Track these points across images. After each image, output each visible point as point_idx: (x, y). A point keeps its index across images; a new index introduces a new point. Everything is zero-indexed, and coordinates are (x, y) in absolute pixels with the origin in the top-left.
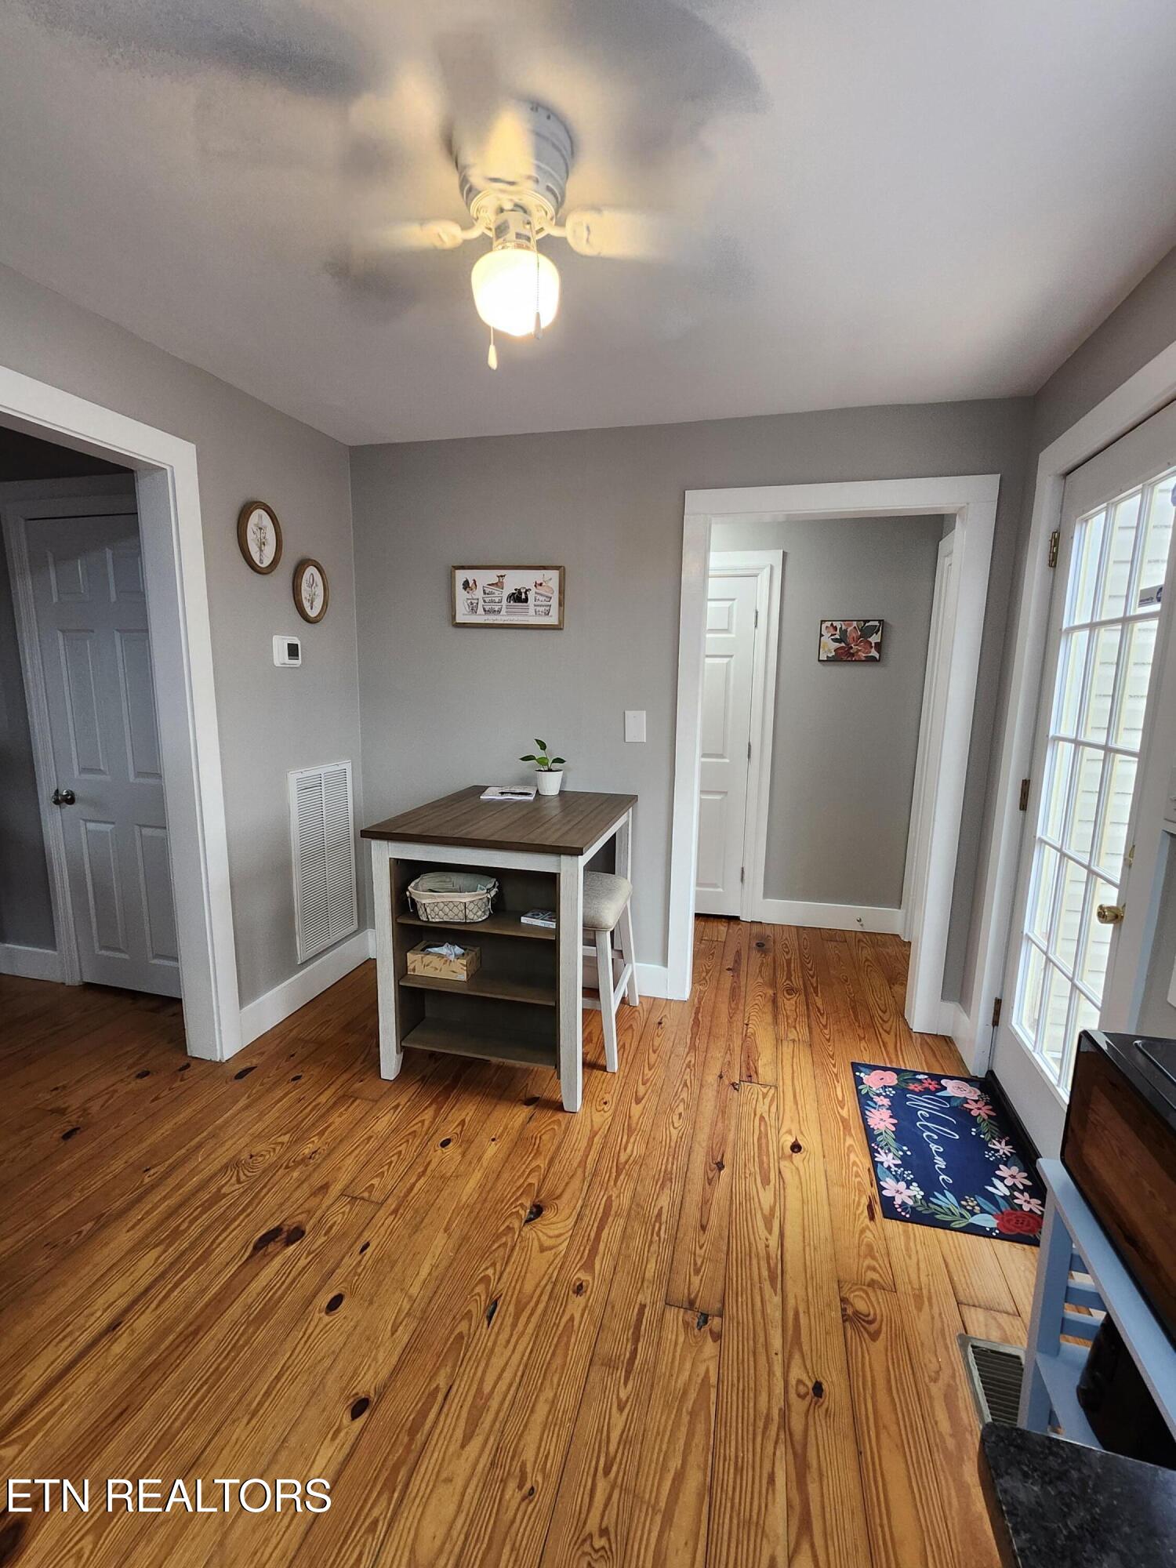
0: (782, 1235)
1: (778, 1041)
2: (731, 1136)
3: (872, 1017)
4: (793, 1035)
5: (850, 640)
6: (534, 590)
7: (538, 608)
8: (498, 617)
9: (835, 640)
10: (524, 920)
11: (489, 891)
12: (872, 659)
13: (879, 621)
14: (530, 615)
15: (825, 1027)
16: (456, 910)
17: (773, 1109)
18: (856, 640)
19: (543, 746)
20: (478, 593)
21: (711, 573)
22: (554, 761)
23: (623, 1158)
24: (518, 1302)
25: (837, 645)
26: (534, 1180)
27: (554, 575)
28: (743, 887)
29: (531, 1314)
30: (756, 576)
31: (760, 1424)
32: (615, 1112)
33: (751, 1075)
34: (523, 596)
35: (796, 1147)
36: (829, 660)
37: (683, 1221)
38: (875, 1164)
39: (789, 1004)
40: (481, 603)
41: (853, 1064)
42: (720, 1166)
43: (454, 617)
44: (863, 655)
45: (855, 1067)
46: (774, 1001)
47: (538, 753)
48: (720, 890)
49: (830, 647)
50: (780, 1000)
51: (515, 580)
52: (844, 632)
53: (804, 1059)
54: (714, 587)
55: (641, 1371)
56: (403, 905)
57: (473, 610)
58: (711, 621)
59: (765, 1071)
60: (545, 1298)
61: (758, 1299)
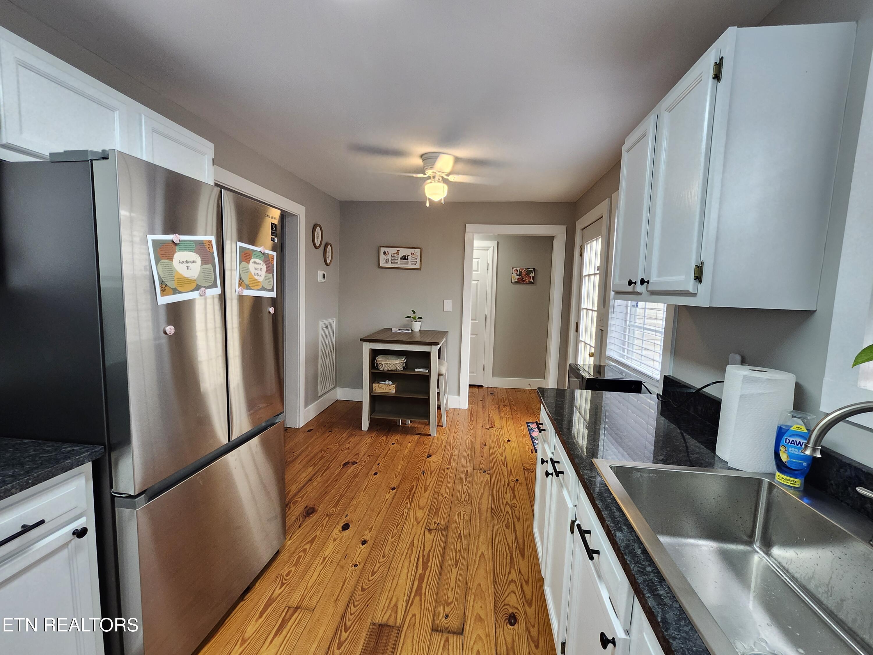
0: (506, 457)
1: (501, 418)
2: (488, 439)
3: (533, 411)
4: (506, 416)
5: (523, 275)
6: (410, 255)
7: (412, 262)
8: (397, 265)
9: (517, 275)
10: (416, 370)
11: (404, 360)
12: (531, 283)
13: (533, 269)
14: (409, 265)
15: (517, 414)
16: (393, 366)
17: (501, 433)
18: (525, 275)
19: (414, 313)
20: (389, 256)
21: (474, 248)
22: (419, 318)
23: (454, 445)
24: (430, 471)
25: (518, 277)
26: (426, 450)
27: (419, 251)
28: (484, 373)
29: (435, 473)
30: (488, 250)
31: (502, 486)
32: (448, 435)
33: (492, 426)
34: (407, 258)
35: (509, 441)
36: (516, 282)
37: (476, 455)
38: (533, 443)
39: (504, 409)
40: (390, 259)
41: (527, 422)
42: (485, 445)
43: (379, 264)
44: (528, 281)
45: (527, 423)
46: (499, 408)
47: (412, 315)
48: (475, 374)
49: (516, 278)
50: (501, 409)
51: (403, 252)
52: (520, 272)
53: (510, 421)
54: (476, 254)
55: (469, 480)
56: (373, 365)
57: (387, 262)
58: (474, 267)
59: (497, 424)
60: (438, 471)
61: (500, 468)
